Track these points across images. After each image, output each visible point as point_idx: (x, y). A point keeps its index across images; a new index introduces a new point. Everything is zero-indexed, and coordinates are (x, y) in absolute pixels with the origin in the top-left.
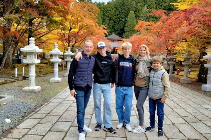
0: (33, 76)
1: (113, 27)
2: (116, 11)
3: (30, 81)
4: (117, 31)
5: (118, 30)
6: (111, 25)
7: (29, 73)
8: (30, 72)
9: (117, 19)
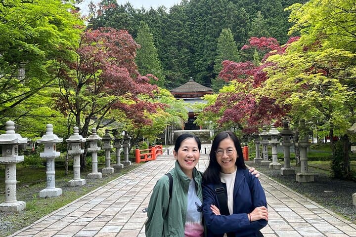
0: (13, 184)
1: (189, 62)
2: (193, 25)
3: (9, 192)
4: (199, 71)
5: (202, 71)
6: (183, 59)
7: (5, 180)
8: (8, 177)
9: (195, 43)
